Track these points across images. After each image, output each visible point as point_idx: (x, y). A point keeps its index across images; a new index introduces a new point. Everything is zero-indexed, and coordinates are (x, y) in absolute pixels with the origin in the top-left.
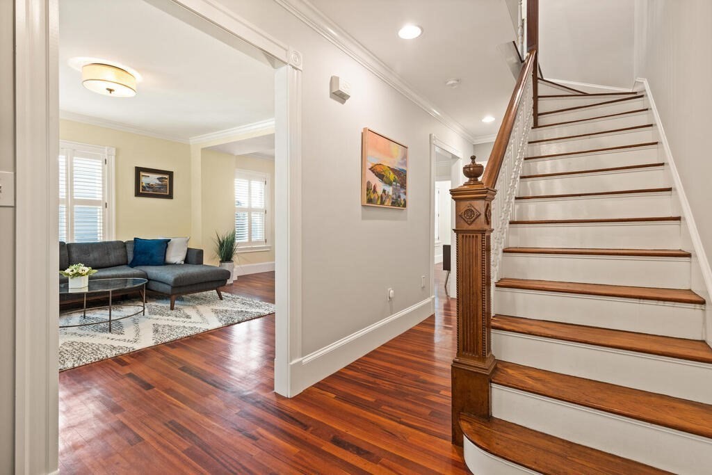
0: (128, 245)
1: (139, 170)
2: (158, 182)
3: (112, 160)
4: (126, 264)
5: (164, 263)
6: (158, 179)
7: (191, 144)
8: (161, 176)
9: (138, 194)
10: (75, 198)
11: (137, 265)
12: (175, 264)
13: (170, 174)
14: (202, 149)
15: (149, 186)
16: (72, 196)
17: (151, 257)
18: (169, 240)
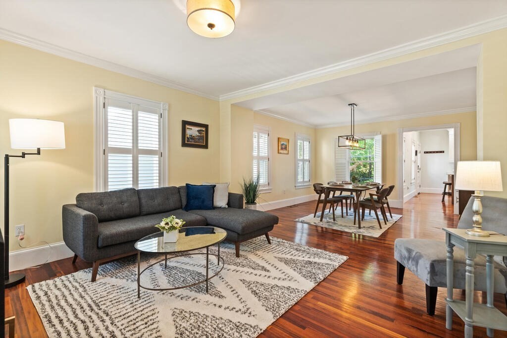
0: (182, 191)
1: (185, 123)
2: (198, 134)
3: (166, 114)
4: (181, 208)
5: (213, 208)
6: (198, 131)
7: (220, 101)
8: (199, 129)
9: (184, 144)
10: (139, 148)
11: (191, 209)
12: (220, 207)
13: (206, 126)
14: (232, 104)
15: (192, 138)
16: (137, 147)
17: (203, 202)
18: (215, 186)
